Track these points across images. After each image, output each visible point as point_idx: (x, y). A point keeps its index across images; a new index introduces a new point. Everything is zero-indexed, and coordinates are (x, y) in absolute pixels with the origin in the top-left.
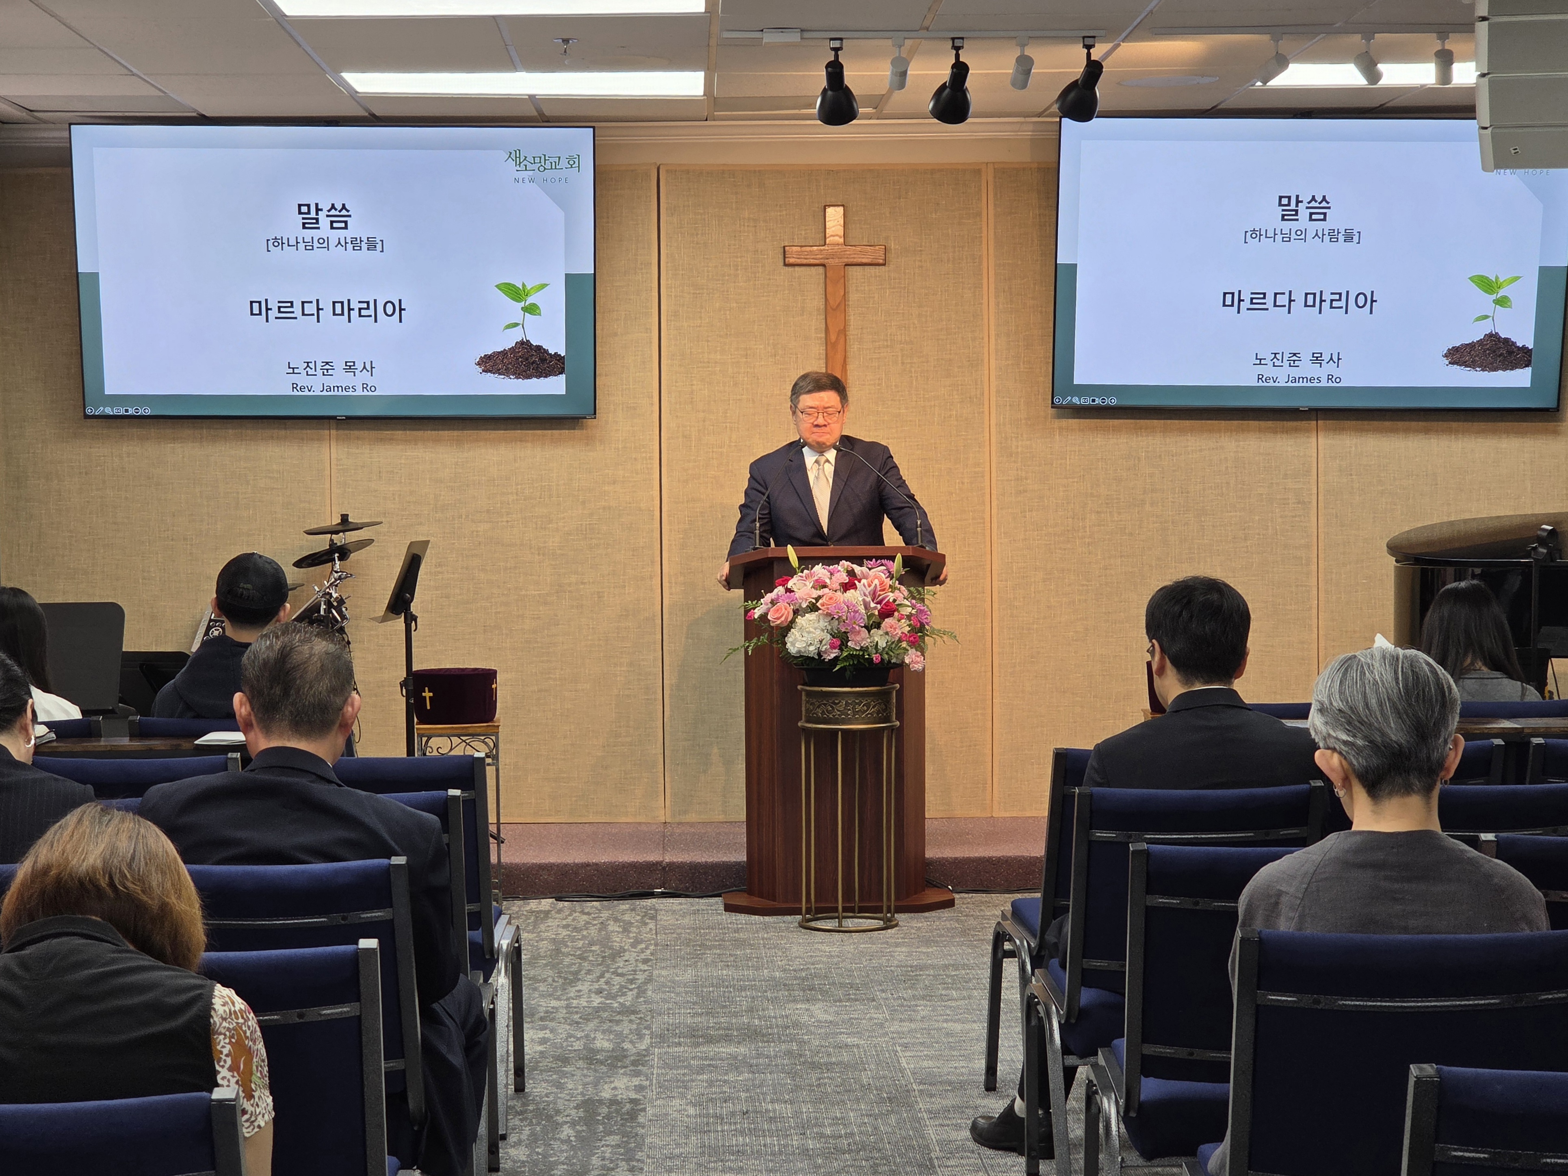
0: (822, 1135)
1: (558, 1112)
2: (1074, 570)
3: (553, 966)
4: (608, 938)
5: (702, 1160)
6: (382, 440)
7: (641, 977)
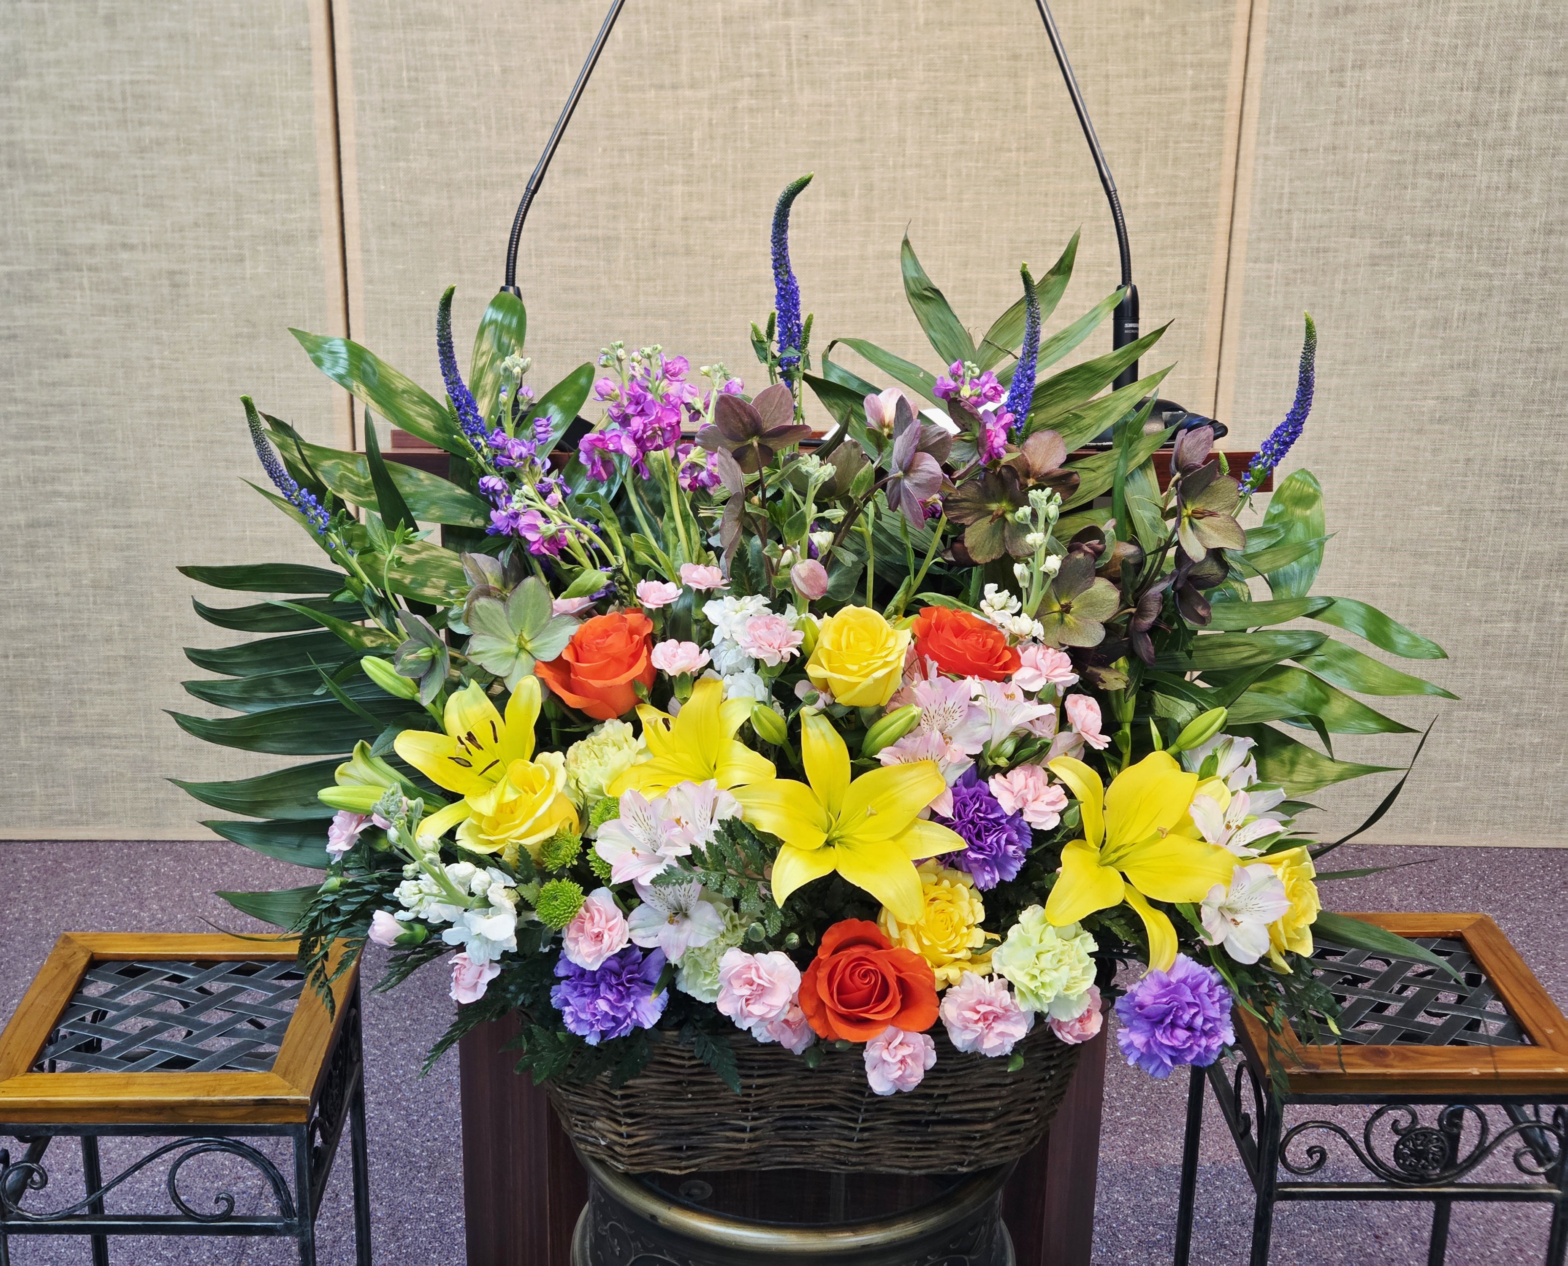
2: (1461, 234)
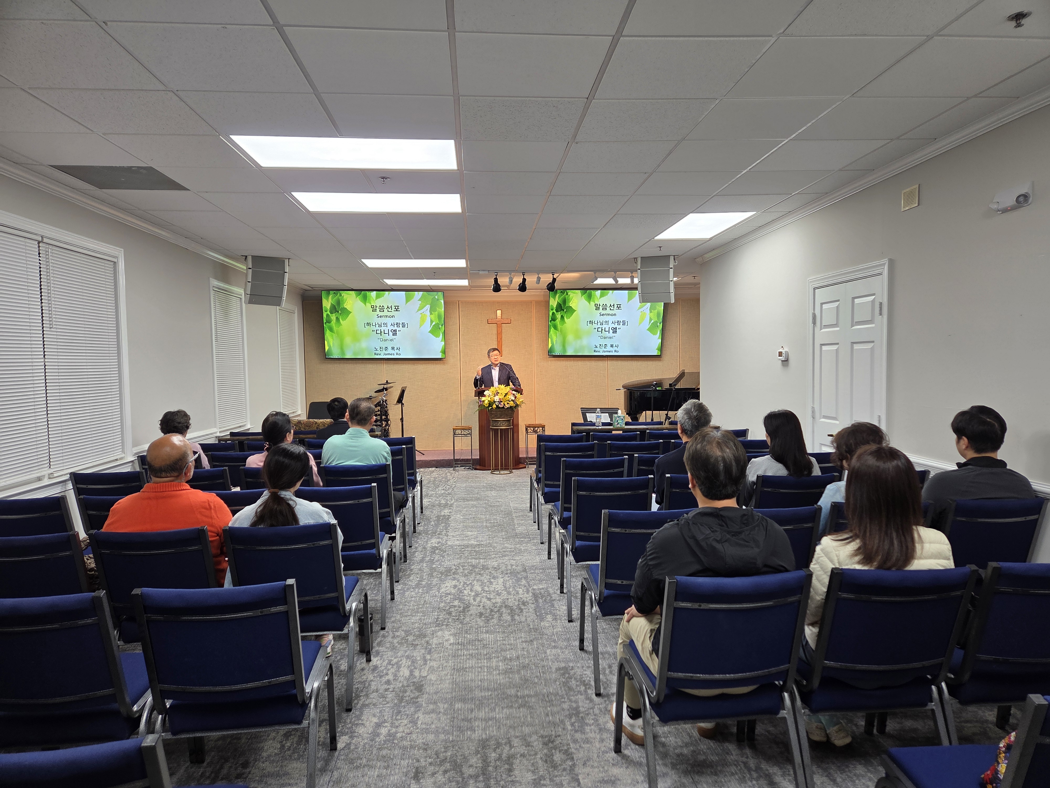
0: (491, 523)
1: (431, 518)
3: (433, 484)
4: (447, 477)
5: (463, 529)
6: (396, 363)
7: (453, 486)
